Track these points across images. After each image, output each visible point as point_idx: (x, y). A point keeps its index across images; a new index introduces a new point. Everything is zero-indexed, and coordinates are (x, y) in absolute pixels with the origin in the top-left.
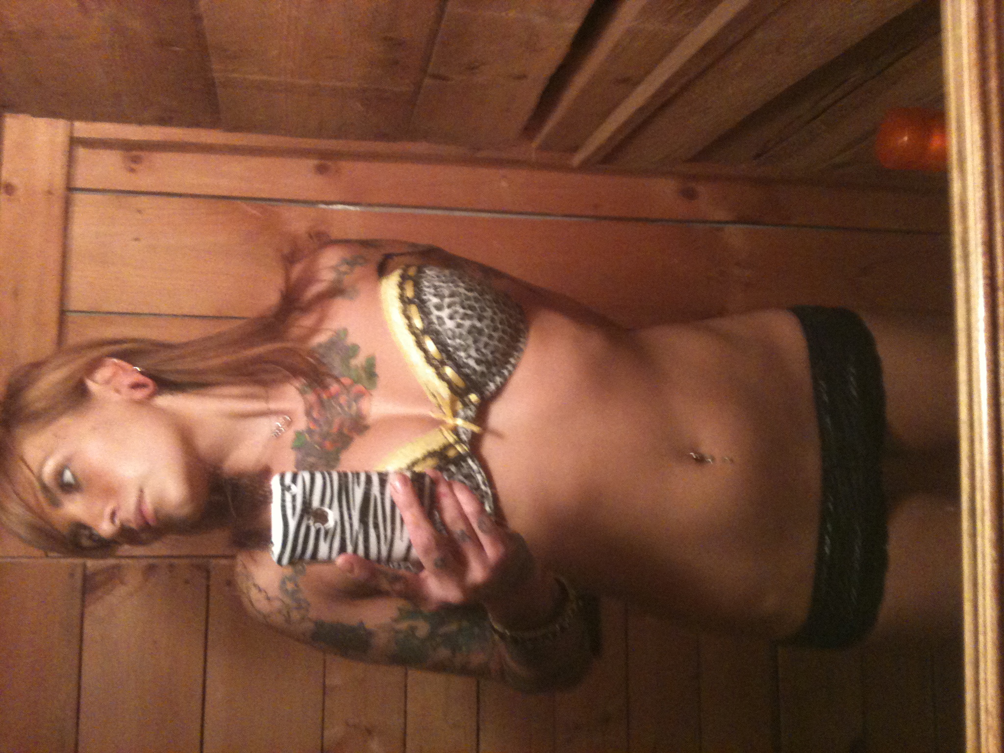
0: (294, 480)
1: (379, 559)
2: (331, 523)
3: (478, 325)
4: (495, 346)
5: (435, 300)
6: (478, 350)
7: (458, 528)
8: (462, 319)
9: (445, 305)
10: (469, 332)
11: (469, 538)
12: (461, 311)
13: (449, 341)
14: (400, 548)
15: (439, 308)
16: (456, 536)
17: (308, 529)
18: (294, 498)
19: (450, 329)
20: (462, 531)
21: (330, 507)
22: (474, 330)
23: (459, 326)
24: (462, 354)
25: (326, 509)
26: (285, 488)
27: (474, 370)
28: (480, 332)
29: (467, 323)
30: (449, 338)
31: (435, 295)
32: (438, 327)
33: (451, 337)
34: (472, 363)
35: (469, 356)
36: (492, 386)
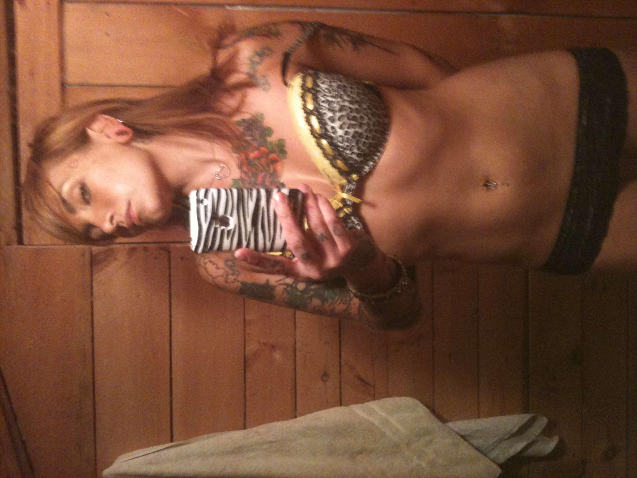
0: (206, 196)
1: (264, 250)
2: (231, 227)
3: (360, 131)
4: (370, 143)
5: (330, 114)
6: (359, 148)
7: (319, 232)
8: (348, 128)
9: (337, 118)
10: (353, 137)
11: (327, 239)
12: (348, 122)
13: (340, 145)
14: (279, 243)
15: (332, 120)
16: (317, 237)
17: (216, 230)
18: (206, 207)
19: (341, 136)
20: (322, 234)
21: (231, 215)
22: (356, 135)
23: (346, 133)
24: (348, 152)
25: (228, 216)
26: (199, 201)
27: (356, 160)
28: (360, 135)
29: (352, 131)
30: (340, 142)
31: (329, 110)
32: (333, 135)
33: (341, 141)
34: (354, 156)
35: (353, 153)
36: (367, 169)
